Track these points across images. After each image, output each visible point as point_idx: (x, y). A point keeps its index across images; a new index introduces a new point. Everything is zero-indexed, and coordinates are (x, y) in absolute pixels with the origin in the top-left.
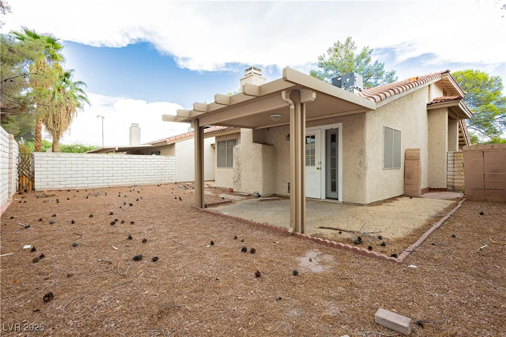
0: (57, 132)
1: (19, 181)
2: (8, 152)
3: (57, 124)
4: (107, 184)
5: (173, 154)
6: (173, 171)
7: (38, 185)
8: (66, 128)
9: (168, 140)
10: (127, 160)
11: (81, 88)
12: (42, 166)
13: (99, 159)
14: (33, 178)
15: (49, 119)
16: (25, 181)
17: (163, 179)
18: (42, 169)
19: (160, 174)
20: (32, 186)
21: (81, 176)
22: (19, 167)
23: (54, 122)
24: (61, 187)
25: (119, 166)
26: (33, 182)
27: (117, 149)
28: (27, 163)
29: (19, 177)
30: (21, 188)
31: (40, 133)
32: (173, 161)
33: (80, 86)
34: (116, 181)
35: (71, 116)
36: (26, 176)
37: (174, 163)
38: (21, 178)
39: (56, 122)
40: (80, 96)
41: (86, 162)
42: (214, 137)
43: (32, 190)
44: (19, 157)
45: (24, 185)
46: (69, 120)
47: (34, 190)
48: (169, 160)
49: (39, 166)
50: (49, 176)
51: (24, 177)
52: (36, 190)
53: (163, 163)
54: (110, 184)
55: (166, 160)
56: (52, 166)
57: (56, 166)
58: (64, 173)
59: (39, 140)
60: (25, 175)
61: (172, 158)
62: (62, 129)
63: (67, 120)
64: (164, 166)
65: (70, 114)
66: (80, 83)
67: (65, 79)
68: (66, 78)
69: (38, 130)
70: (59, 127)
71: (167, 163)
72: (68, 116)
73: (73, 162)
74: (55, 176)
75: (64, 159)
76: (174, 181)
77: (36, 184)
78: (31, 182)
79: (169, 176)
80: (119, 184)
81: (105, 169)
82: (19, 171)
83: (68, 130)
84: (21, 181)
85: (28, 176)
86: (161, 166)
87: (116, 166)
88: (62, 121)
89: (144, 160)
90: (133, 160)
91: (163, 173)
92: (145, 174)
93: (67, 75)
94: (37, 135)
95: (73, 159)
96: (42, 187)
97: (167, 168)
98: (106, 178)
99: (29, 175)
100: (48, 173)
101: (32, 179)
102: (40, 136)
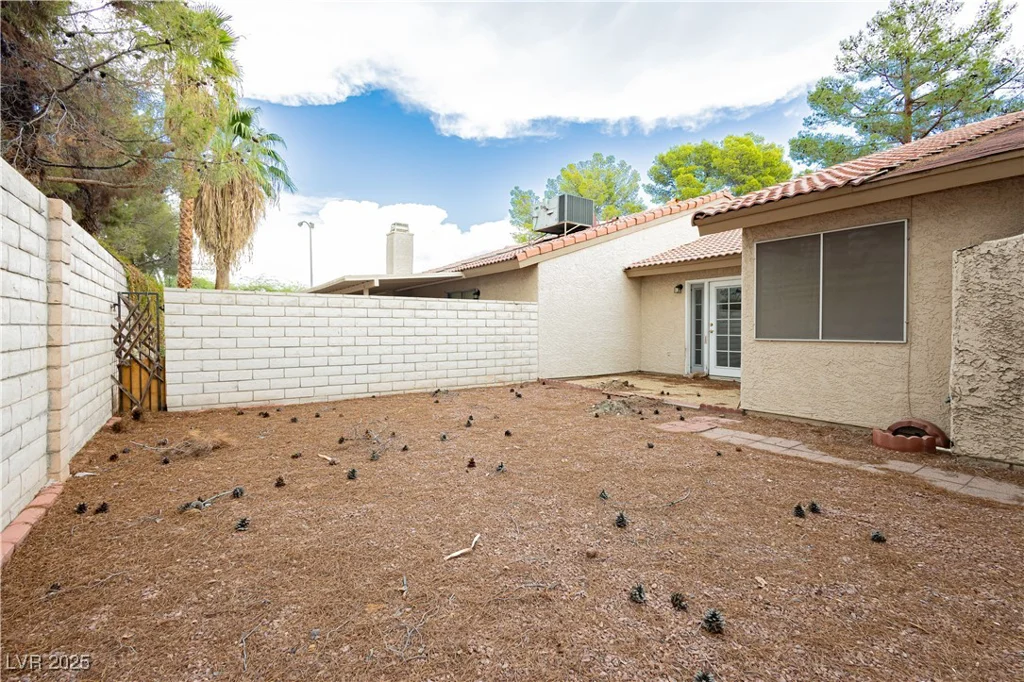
0: (225, 252)
1: (120, 381)
2: (44, 276)
3: (226, 233)
4: (363, 388)
5: (531, 297)
6: (533, 346)
7: (178, 395)
8: (243, 242)
9: (520, 256)
10: (419, 313)
11: (273, 149)
12: (188, 332)
13: (346, 312)
14: (162, 370)
15: (209, 221)
16: (139, 380)
17: (508, 370)
18: (187, 343)
19: (501, 355)
20: (159, 397)
21: (295, 362)
22: (120, 335)
23: (219, 228)
24: (242, 399)
25: (396, 331)
26: (162, 382)
27: (377, 284)
28: (143, 324)
29: (119, 367)
30: (127, 403)
31: (188, 250)
32: (533, 316)
33: (272, 146)
34: (389, 377)
35: (254, 214)
36: (141, 366)
37: (534, 323)
38: (126, 372)
39: (223, 229)
40: (272, 169)
41: (307, 321)
42: (739, 232)
43: (159, 409)
44: (119, 305)
45: (136, 394)
46: (249, 224)
47: (165, 409)
48: (523, 315)
49: (178, 332)
50: (207, 365)
51: (135, 366)
52: (169, 410)
53: (508, 323)
54: (373, 387)
55: (517, 315)
56: (215, 332)
57: (226, 331)
58: (248, 353)
59: (188, 267)
60: (136, 361)
61: (530, 307)
62: (236, 245)
63: (245, 225)
64: (509, 331)
65: (251, 211)
66: (272, 137)
67: (240, 126)
68: (243, 125)
69: (184, 243)
70: (229, 238)
71: (517, 323)
72: (247, 214)
73: (275, 321)
74: (223, 364)
75: (249, 310)
76: (534, 377)
77: (170, 389)
78: (154, 384)
79: (523, 361)
80: (397, 386)
81: (359, 341)
82: (121, 348)
83: (246, 247)
84: (126, 380)
85: (146, 365)
86: (503, 330)
87: (388, 331)
88: (236, 227)
89: (462, 314)
90: (433, 313)
91: (509, 354)
92: (463, 356)
93: (246, 118)
94: (184, 256)
95: (272, 311)
96: (187, 400)
97: (517, 338)
98: (363, 369)
99: (150, 361)
100: (204, 354)
101: (158, 373)
102: (189, 258)
